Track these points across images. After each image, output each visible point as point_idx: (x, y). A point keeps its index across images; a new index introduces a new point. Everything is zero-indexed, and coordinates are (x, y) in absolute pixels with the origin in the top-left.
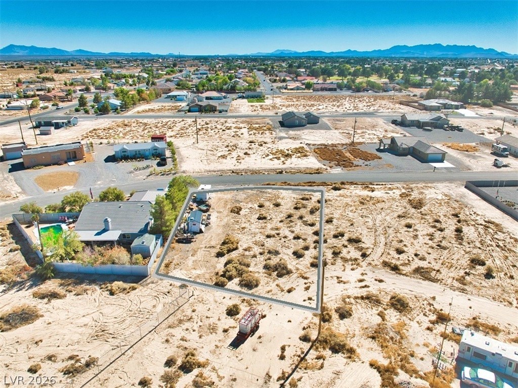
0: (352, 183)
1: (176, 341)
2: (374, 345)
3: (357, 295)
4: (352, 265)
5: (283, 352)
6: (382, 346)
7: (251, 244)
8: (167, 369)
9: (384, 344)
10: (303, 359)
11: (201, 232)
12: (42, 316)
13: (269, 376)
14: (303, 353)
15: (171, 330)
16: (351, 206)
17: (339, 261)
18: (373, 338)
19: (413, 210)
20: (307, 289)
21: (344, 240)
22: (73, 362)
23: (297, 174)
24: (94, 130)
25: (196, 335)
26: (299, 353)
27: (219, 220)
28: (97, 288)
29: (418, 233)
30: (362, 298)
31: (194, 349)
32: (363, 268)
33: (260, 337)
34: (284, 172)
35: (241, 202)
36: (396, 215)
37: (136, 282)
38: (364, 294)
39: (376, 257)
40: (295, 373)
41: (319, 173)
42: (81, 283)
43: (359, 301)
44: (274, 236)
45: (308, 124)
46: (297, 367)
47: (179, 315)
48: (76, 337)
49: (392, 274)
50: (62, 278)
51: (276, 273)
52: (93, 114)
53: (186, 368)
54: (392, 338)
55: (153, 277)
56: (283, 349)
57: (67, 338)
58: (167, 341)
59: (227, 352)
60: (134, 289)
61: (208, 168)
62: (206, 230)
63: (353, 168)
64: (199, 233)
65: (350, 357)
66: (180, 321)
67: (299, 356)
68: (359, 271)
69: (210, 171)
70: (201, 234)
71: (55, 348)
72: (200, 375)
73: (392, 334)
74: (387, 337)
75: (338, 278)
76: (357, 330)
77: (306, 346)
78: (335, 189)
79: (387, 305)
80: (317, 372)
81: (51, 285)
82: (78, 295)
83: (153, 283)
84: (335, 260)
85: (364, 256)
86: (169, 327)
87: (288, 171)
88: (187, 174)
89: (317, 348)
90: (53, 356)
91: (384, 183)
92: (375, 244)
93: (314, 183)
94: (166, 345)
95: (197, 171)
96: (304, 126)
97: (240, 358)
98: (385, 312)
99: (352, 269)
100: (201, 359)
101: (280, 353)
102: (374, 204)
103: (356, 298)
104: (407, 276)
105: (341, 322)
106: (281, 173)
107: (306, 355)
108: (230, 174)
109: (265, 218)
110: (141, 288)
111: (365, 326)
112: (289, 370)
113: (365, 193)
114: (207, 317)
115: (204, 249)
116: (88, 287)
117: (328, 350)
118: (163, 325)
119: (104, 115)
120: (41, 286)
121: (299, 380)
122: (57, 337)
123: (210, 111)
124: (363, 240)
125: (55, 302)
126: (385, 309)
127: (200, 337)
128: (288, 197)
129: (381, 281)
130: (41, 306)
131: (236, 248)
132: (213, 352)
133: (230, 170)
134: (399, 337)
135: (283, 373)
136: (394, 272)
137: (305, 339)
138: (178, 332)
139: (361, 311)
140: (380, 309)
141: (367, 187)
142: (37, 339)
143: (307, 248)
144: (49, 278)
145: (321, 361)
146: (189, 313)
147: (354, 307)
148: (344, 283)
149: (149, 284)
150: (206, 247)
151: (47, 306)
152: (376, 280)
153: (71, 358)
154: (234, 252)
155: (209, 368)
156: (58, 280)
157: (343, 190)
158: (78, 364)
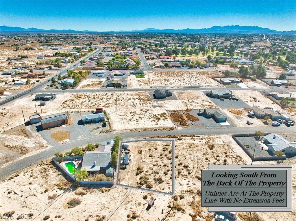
0: (186, 136)
1: (128, 209)
2: (191, 208)
3: (186, 190)
4: (185, 177)
6: (193, 209)
7: (148, 169)
8: (128, 218)
9: (194, 208)
10: (169, 213)
11: (128, 164)
12: (82, 202)
13: (159, 219)
14: (169, 211)
15: (126, 205)
16: (185, 149)
17: (180, 176)
18: (190, 206)
19: (209, 151)
20: (169, 188)
21: (182, 166)
23: (163, 130)
24: (65, 101)
25: (134, 206)
26: (168, 212)
27: (134, 157)
28: (97, 190)
29: (210, 162)
30: (188, 191)
31: (135, 211)
32: (189, 179)
33: (155, 207)
34: (158, 130)
35: (142, 147)
36: (202, 153)
37: (110, 187)
38: (188, 190)
39: (193, 174)
40: (167, 218)
41: (172, 130)
42: (90, 188)
43: (187, 192)
44: (156, 165)
45: (167, 96)
46: (167, 216)
47: (128, 200)
48: (96, 209)
49: (199, 181)
50: (83, 186)
51: (158, 182)
52: (60, 89)
53: (134, 218)
54: (196, 206)
55: (115, 184)
56: (163, 210)
57: (93, 209)
58: (126, 209)
59: (145, 212)
60: (110, 190)
61: (125, 128)
62: (130, 162)
63: (187, 126)
64: (127, 164)
65: (183, 212)
66: (129, 202)
67: (168, 213)
68: (187, 180)
69: (126, 130)
70: (128, 165)
71: (91, 213)
72: (138, 220)
73: (196, 204)
74: (195, 205)
75: (180, 183)
76: (186, 203)
77: (170, 209)
78: (179, 139)
79: (196, 194)
80: (173, 217)
81: (80, 190)
82: (91, 193)
83: (116, 187)
84: (179, 176)
85: (189, 173)
86: (125, 204)
87: (159, 128)
88: (117, 132)
89: (173, 210)
90: (91, 216)
91: (199, 136)
92: (193, 168)
93: (170, 136)
94: (126, 210)
95: (120, 129)
96: (165, 98)
97: (149, 214)
98: (195, 196)
99: (185, 180)
100: (138, 214)
101: (162, 212)
102: (194, 148)
103: (186, 191)
105: (181, 200)
106: (156, 130)
108: (135, 131)
109: (152, 156)
110: (112, 189)
111: (188, 202)
112: (165, 217)
113: (191, 141)
114: (137, 200)
115: (131, 172)
116: (93, 190)
117: (176, 210)
118: (123, 204)
119: (66, 90)
120: (77, 190)
121: (168, 220)
122: (90, 209)
123: (119, 86)
124: (189, 166)
125: (83, 196)
126: (195, 195)
127: (136, 207)
128: (160, 144)
129: (194, 184)
130: (79, 197)
131: (143, 171)
132: (141, 212)
133: (134, 129)
134: (198, 205)
135: (163, 218)
136: (199, 180)
137: (169, 207)
138: (129, 206)
139: (187, 196)
140: (193, 195)
141: (192, 138)
142: (84, 210)
143: (168, 171)
144: (78, 187)
145: (174, 214)
146: (131, 199)
147: (185, 195)
148: (182, 185)
149: (114, 188)
150: (131, 171)
151: (82, 198)
152: (193, 184)
153: (97, 216)
154: (142, 173)
155: (141, 217)
156: (82, 188)
157: (182, 140)
158: (100, 218)
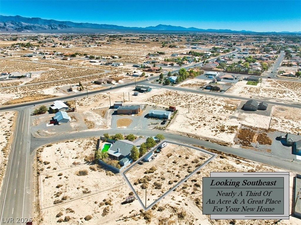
0: (234, 156)
1: (110, 196)
2: (158, 223)
3: (172, 206)
4: (184, 194)
5: (132, 212)
7: (160, 172)
8: (103, 202)
10: (135, 216)
12: (88, 175)
13: (122, 215)
16: (218, 168)
18: (160, 221)
20: (159, 196)
21: (193, 183)
22: (86, 190)
23: (215, 143)
24: (155, 96)
25: (117, 196)
26: (135, 214)
27: (159, 158)
28: (105, 171)
30: (172, 208)
31: (113, 200)
32: (186, 198)
33: (130, 205)
34: (209, 141)
35: (175, 152)
37: (115, 173)
38: (174, 207)
39: (196, 195)
41: (225, 145)
42: (101, 168)
43: (170, 208)
44: (170, 172)
45: (259, 109)
46: (131, 217)
47: (117, 188)
48: (91, 184)
49: (194, 204)
50: (99, 165)
51: (155, 187)
52: (162, 84)
53: (106, 204)
55: (121, 173)
56: (133, 211)
57: (89, 183)
58: (109, 195)
59: (119, 204)
60: (113, 175)
61: (178, 130)
62: (151, 161)
63: (248, 147)
65: (147, 222)
66: (116, 190)
68: (184, 198)
69: (178, 132)
70: (148, 162)
71: (85, 185)
72: (108, 207)
73: (166, 223)
75: (173, 197)
76: (158, 216)
77: (140, 213)
78: (222, 157)
79: (177, 214)
80: (135, 221)
81: (95, 166)
82: (99, 171)
83: (119, 175)
84: (180, 190)
85: (193, 193)
87: (212, 140)
88: (169, 131)
89: (141, 215)
90: (83, 187)
91: (250, 161)
94: (107, 196)
95: (173, 130)
97: (120, 207)
98: (174, 215)
99: (182, 196)
100: (112, 203)
104: (199, 207)
105: (157, 212)
107: (137, 215)
108: (185, 135)
110: (115, 176)
111: (162, 216)
112: (128, 217)
113: (234, 164)
114: (123, 192)
115: (143, 169)
116: (103, 170)
117: (144, 217)
118: (111, 190)
119: (166, 86)
120: (93, 165)
121: (128, 220)
122: (87, 182)
124: (201, 186)
125: (93, 171)
127: (117, 197)
128: (195, 155)
130: (89, 171)
131: (153, 172)
132: (116, 203)
133: (187, 133)
135: (126, 217)
137: (141, 211)
138: (113, 193)
139: (167, 211)
141: (238, 160)
142: (83, 181)
145: (139, 219)
146: (120, 189)
147: (166, 209)
148: (173, 200)
152: (185, 204)
155: (111, 206)
156: (97, 165)
157: (225, 159)
158: (87, 191)
